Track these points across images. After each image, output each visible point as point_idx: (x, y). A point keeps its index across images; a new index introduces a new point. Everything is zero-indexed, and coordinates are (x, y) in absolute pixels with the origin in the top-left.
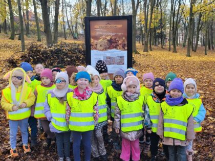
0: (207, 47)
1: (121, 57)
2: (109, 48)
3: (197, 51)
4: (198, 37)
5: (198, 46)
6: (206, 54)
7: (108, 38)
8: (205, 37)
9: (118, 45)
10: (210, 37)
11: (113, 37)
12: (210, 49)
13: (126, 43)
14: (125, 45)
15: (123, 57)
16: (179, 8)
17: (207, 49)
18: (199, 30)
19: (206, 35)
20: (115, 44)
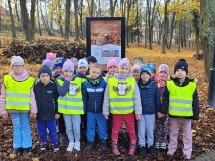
0: (180, 44)
1: (116, 51)
2: (106, 44)
3: (172, 49)
4: (172, 35)
5: (172, 44)
6: (179, 52)
7: (106, 35)
8: (178, 35)
9: (114, 41)
10: (183, 35)
11: (110, 35)
12: (182, 46)
13: (120, 39)
14: (119, 41)
15: (118, 51)
16: (154, 6)
17: (181, 46)
18: (172, 28)
19: (179, 33)
20: (111, 40)
